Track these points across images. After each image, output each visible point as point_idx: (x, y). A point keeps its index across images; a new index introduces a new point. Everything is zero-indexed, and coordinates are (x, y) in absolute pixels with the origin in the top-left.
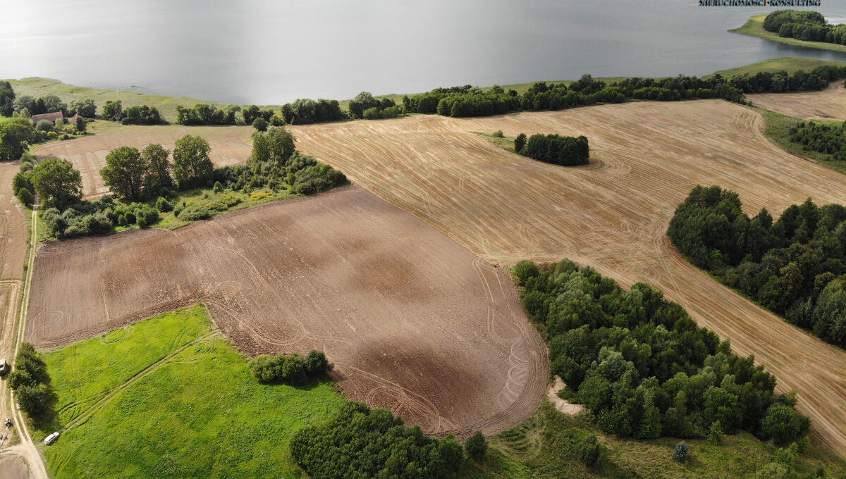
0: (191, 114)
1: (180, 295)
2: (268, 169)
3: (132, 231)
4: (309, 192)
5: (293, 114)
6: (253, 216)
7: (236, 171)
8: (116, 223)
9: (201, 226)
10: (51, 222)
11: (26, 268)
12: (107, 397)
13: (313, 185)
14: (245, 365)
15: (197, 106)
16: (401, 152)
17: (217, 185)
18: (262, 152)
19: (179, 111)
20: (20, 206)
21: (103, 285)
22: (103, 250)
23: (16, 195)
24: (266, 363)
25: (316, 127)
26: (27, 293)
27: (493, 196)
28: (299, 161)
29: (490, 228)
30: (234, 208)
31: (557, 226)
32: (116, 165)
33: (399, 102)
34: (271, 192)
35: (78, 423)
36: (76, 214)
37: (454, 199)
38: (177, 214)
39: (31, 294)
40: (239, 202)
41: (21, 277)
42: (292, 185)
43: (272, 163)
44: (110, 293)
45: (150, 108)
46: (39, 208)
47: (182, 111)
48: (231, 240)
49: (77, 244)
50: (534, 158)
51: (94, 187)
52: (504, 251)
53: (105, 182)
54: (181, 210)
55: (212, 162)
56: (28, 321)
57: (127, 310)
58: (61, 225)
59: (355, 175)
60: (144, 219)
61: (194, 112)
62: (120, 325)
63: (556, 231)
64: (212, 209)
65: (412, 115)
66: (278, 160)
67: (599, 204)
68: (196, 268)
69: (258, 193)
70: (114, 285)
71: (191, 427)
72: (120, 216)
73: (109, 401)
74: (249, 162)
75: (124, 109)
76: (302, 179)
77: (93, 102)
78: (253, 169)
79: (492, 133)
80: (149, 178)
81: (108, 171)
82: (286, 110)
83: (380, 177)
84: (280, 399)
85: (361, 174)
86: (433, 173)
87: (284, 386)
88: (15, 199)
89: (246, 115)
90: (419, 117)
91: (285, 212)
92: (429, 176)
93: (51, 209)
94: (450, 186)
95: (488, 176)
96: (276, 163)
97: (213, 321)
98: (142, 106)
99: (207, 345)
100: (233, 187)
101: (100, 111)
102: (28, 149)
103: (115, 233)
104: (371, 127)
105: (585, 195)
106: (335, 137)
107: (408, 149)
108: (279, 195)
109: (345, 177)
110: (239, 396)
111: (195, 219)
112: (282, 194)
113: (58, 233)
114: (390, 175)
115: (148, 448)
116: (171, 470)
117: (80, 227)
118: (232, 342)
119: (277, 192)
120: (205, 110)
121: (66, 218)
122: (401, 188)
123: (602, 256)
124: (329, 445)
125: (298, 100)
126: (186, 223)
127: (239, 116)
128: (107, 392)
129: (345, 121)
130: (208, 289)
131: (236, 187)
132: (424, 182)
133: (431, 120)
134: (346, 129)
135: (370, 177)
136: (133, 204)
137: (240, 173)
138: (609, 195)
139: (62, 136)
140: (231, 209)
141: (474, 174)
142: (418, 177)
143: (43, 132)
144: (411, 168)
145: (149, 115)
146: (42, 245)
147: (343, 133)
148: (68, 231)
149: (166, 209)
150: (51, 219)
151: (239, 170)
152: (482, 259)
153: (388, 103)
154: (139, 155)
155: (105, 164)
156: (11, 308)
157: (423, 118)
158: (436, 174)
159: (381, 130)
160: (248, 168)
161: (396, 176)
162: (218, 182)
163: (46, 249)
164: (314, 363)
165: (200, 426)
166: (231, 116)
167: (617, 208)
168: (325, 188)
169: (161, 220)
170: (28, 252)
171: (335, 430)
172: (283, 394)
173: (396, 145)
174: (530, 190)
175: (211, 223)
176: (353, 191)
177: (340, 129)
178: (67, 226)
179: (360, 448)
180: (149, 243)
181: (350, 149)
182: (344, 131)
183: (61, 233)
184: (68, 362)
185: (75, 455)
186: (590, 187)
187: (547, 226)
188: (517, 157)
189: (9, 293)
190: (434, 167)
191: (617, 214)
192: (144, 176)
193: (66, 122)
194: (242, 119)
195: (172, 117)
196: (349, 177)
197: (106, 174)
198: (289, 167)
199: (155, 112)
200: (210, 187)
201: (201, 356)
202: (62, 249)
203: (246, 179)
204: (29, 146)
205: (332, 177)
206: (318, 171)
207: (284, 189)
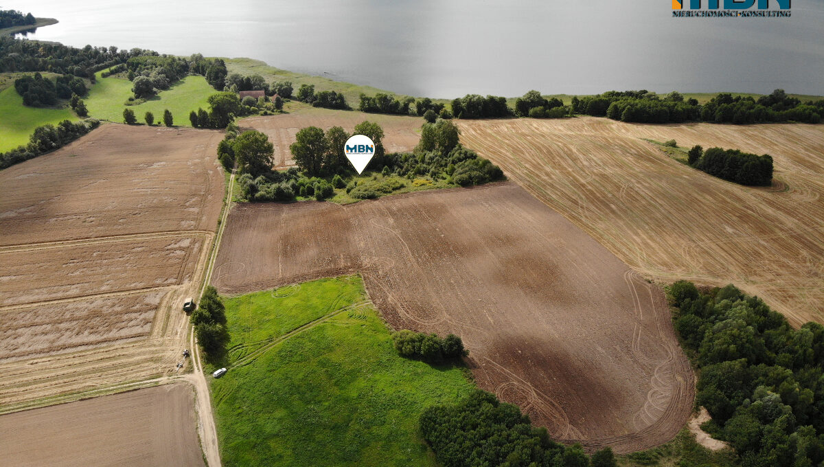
0: (371, 102)
1: (342, 264)
2: (432, 159)
3: (310, 202)
4: (466, 184)
5: (462, 109)
6: (412, 201)
7: (403, 157)
8: (297, 193)
9: (368, 205)
10: (245, 186)
11: (220, 223)
12: (270, 344)
13: (470, 177)
14: (387, 336)
15: (377, 95)
16: (562, 153)
17: (385, 170)
18: (429, 142)
19: (362, 98)
20: (221, 169)
21: (280, 246)
22: (284, 215)
23: (219, 159)
24: (408, 338)
25: (481, 122)
26: (218, 244)
27: (655, 207)
28: (460, 153)
29: (649, 241)
30: (398, 192)
31: (725, 247)
32: (303, 142)
33: (568, 103)
34: (432, 180)
35: (244, 363)
36: (267, 182)
37: (613, 206)
38: (348, 191)
39: (221, 246)
40: (402, 186)
41: (214, 229)
42: (451, 175)
43: (435, 153)
44: (285, 254)
45: (337, 94)
46: (237, 173)
47: (364, 99)
48: (391, 221)
49: (263, 207)
50: (708, 173)
51: (283, 160)
52: (662, 267)
53: (292, 156)
54: (352, 188)
55: (384, 147)
56: (215, 268)
57: (296, 270)
58: (253, 189)
59: (512, 172)
60: (321, 192)
61: (374, 100)
62: (289, 283)
63: (723, 254)
64: (378, 190)
65: (579, 116)
66: (442, 151)
67: (777, 230)
68: (359, 241)
69: (420, 180)
70: (289, 248)
71: (336, 384)
72: (302, 188)
73: (271, 348)
74: (416, 151)
75: (316, 92)
76: (460, 172)
77: (291, 84)
78: (418, 157)
79: (664, 142)
80: (329, 156)
81: (296, 147)
82: (456, 104)
83: (537, 176)
84: (416, 374)
85: (518, 171)
86: (594, 177)
87: (421, 362)
88: (218, 162)
89: (419, 106)
90: (586, 119)
91: (441, 201)
92: (589, 179)
93: (246, 175)
94: (610, 192)
95: (654, 186)
96: (440, 153)
97: (367, 291)
98: (330, 91)
99: (359, 313)
100: (399, 172)
101: (296, 92)
102: (234, 120)
103: (296, 201)
104: (535, 125)
105: (763, 219)
106: (498, 133)
107: (571, 150)
108: (438, 184)
109: (502, 172)
110: (380, 363)
111: (363, 198)
112: (441, 183)
113: (249, 196)
114: (547, 174)
115: (297, 396)
116: (314, 420)
117: (268, 193)
118: (381, 313)
119: (436, 181)
120: (384, 99)
121: (257, 183)
122: (557, 189)
123: (773, 288)
124: (455, 427)
125: (468, 96)
126: (355, 200)
127: (413, 107)
128: (270, 339)
129: (510, 118)
130: (366, 261)
131: (401, 172)
132: (583, 185)
133: (599, 123)
134: (509, 126)
135: (527, 175)
136: (313, 178)
137: (406, 160)
138: (790, 222)
139: (262, 112)
140: (394, 192)
141: (639, 182)
142: (577, 180)
143: (247, 106)
144: (570, 170)
145: (336, 100)
146: (235, 204)
147: (506, 130)
148: (257, 195)
149: (341, 185)
150: (245, 183)
151: (406, 157)
152: (635, 272)
153: (556, 102)
154: (323, 135)
155: (294, 140)
156: (203, 254)
157: (591, 120)
158: (597, 178)
159: (545, 129)
160: (414, 156)
161: (553, 177)
162: (386, 166)
163: (238, 208)
164: (451, 345)
165: (343, 385)
166: (406, 106)
167: (798, 238)
168: (481, 181)
169: (335, 195)
170: (223, 209)
171: (463, 414)
172: (419, 371)
173: (558, 146)
174: (699, 206)
175: (376, 203)
176: (508, 187)
177: (504, 125)
178: (257, 191)
179: (485, 437)
180: (323, 214)
181: (511, 146)
182: (507, 128)
183: (252, 197)
184: (243, 308)
185: (237, 391)
186: (770, 211)
187: (714, 246)
188: (690, 170)
189: (203, 242)
190: (595, 171)
191: (796, 244)
192: (325, 154)
193: (267, 100)
194: (415, 110)
195: (354, 103)
196: (505, 173)
197: (294, 149)
198: (451, 159)
199: (341, 97)
200: (379, 171)
201: (353, 321)
202: (249, 210)
203: (411, 166)
204: (234, 118)
205: (489, 172)
206: (477, 164)
207: (444, 179)
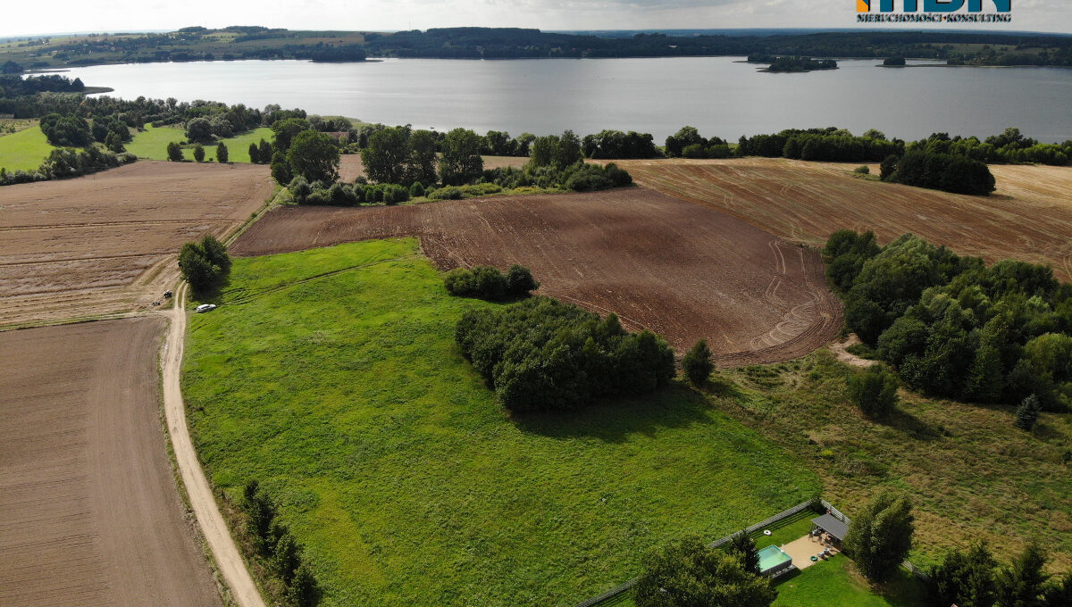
1: (396, 232)
3: (378, 207)
4: (582, 188)
8: (362, 199)
9: (450, 202)
10: (296, 187)
11: (254, 216)
12: (281, 287)
20: (272, 184)
21: (322, 227)
22: (338, 212)
26: (245, 229)
34: (539, 188)
35: (241, 302)
39: (249, 230)
41: (246, 220)
44: (327, 230)
48: (473, 207)
49: (315, 209)
56: (234, 243)
57: (335, 239)
58: (304, 191)
60: (392, 197)
62: (323, 246)
68: (425, 218)
70: (334, 227)
72: (368, 191)
73: (282, 291)
88: (271, 178)
93: (299, 177)
103: (360, 206)
109: (632, 180)
111: (445, 198)
113: (299, 197)
117: (324, 195)
121: (312, 186)
128: (282, 284)
130: (429, 231)
136: (384, 183)
140: (486, 194)
146: (279, 205)
150: (296, 184)
152: (785, 241)
156: (223, 235)
163: (283, 208)
165: (367, 317)
168: (602, 186)
169: (409, 200)
170: (263, 208)
175: (461, 201)
178: (311, 193)
183: (302, 198)
185: (224, 322)
189: (226, 227)
196: (636, 180)
201: (395, 269)
202: (298, 210)
